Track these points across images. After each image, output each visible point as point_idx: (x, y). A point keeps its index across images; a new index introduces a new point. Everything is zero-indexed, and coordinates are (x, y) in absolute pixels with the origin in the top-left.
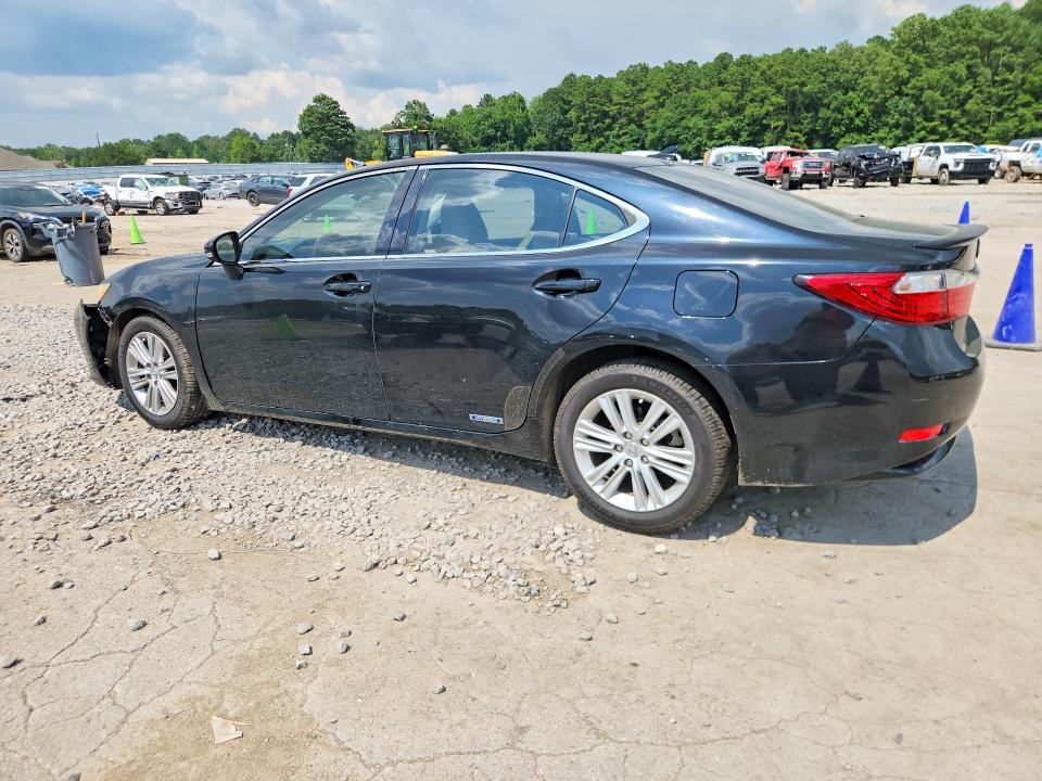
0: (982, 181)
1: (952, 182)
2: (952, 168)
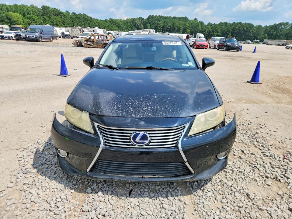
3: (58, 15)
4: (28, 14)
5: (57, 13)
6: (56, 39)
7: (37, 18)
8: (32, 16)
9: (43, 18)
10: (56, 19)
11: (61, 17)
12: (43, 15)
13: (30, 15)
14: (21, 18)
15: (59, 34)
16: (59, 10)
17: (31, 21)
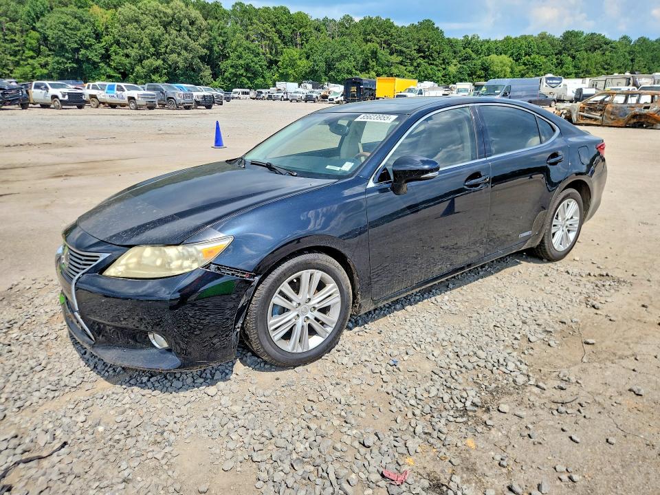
0: (80, 107)
1: (63, 107)
2: (61, 98)
3: (595, 49)
4: (526, 55)
5: (596, 44)
6: (551, 106)
7: (545, 60)
8: (534, 59)
9: (557, 59)
10: (588, 59)
11: (604, 54)
12: (560, 53)
13: (530, 55)
14: (510, 64)
15: (571, 94)
16: (603, 37)
17: (527, 68)
